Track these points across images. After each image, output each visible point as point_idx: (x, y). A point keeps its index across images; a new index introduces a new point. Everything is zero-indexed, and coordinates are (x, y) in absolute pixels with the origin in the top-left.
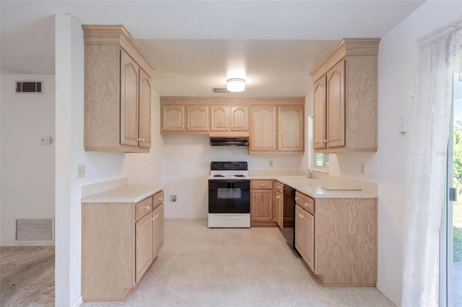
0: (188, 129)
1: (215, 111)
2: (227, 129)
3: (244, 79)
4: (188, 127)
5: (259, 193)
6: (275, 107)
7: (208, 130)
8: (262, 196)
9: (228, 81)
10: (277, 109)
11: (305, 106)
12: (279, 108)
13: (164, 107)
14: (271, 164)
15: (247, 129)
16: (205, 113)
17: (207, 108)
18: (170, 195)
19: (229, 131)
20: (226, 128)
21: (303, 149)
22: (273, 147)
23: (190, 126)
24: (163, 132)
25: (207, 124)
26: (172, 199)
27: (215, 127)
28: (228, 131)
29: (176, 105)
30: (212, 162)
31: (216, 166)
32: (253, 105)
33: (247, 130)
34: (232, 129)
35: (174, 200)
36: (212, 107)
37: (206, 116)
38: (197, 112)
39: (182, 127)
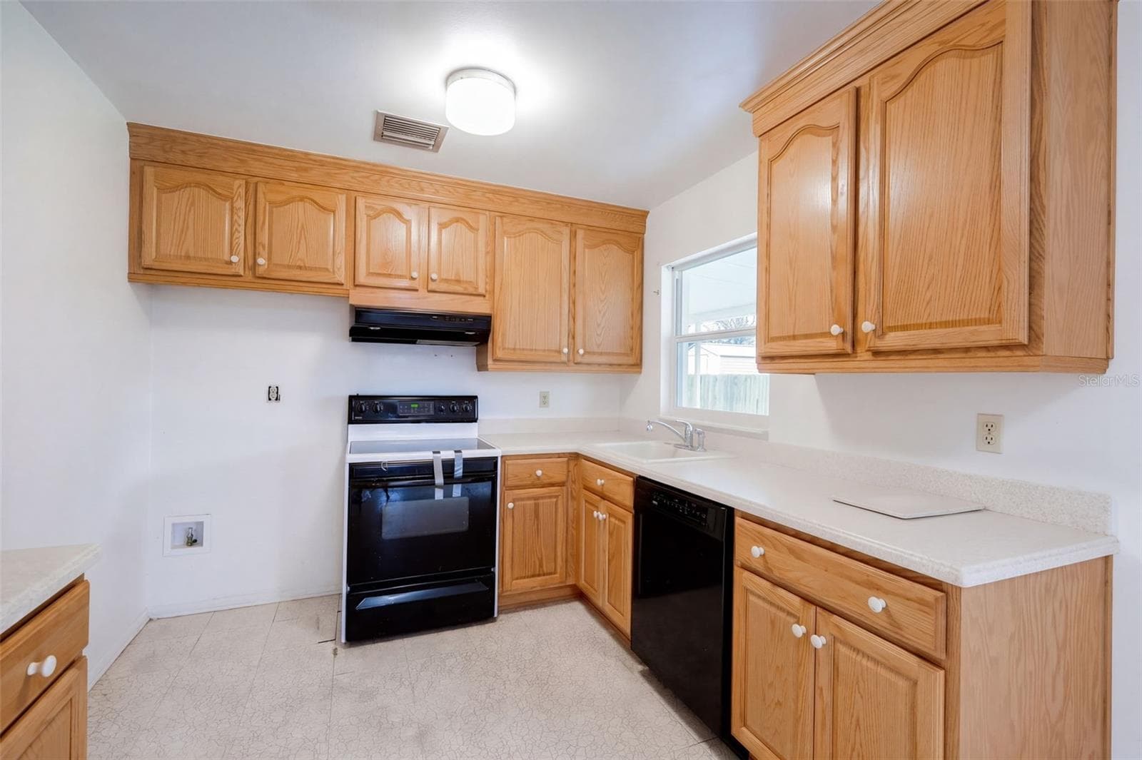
0: (260, 271)
1: (370, 217)
2: (414, 284)
4: (261, 261)
5: (529, 499)
6: (566, 231)
7: (343, 282)
8: (537, 506)
10: (573, 235)
11: (648, 237)
12: (580, 234)
13: (149, 171)
14: (544, 400)
15: (481, 291)
16: (334, 218)
17: (339, 203)
18: (174, 525)
19: (423, 290)
20: (413, 279)
21: (639, 361)
22: (560, 352)
23: (269, 259)
24: (142, 272)
25: (341, 261)
26: (182, 539)
27: (370, 274)
28: (417, 290)
30: (351, 398)
32: (503, 215)
33: (483, 292)
34: (432, 286)
35: (192, 542)
36: (361, 203)
37: (336, 228)
38: (300, 212)
39: (235, 259)
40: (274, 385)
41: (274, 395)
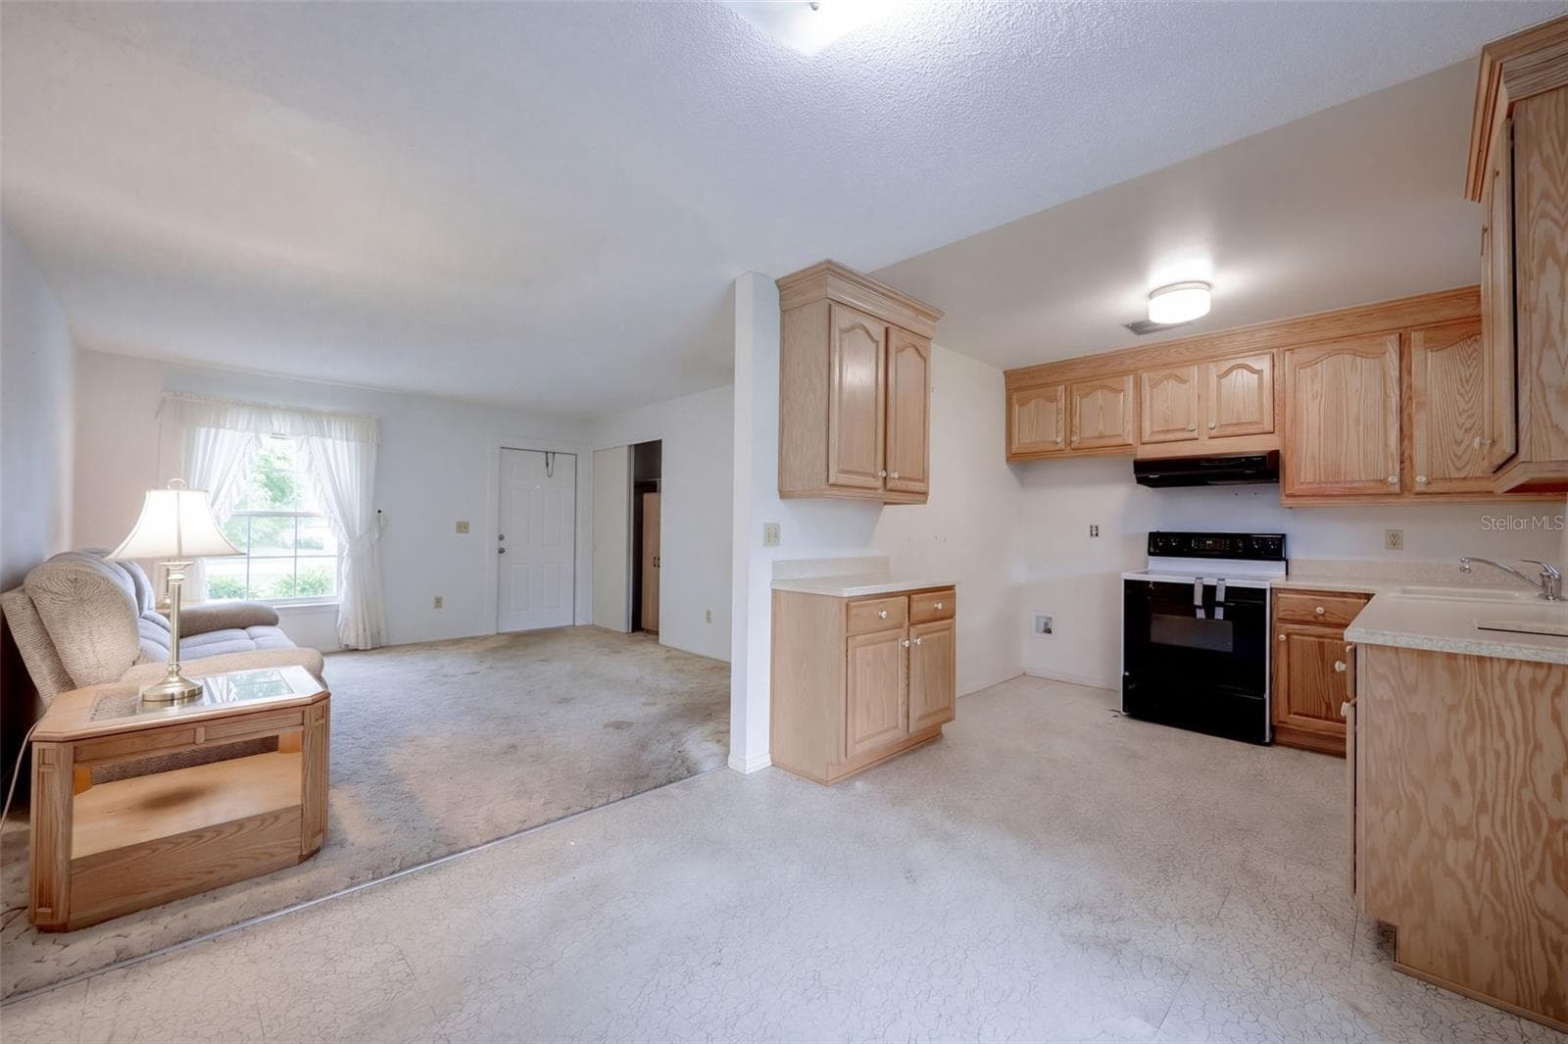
0: (1075, 445)
1: (1154, 385)
2: (1195, 435)
3: (1207, 280)
4: (1075, 438)
5: (1309, 635)
6: (1394, 338)
7: (1130, 442)
8: (1321, 645)
9: (1151, 295)
10: (1403, 344)
12: (1416, 337)
13: (1015, 396)
14: (1395, 541)
15: (1268, 428)
16: (1124, 396)
17: (1129, 383)
18: (1037, 617)
19: (1204, 438)
20: (1192, 431)
22: (1387, 481)
23: (1080, 436)
25: (1129, 427)
26: (1039, 629)
27: (1154, 433)
28: (1197, 439)
29: (1040, 386)
30: (1151, 535)
31: (1164, 544)
32: (1294, 348)
33: (1271, 429)
34: (1213, 432)
35: (1048, 631)
36: (1145, 376)
37: (1126, 400)
38: (1100, 396)
39: (1059, 440)
40: (1094, 524)
41: (1095, 532)
